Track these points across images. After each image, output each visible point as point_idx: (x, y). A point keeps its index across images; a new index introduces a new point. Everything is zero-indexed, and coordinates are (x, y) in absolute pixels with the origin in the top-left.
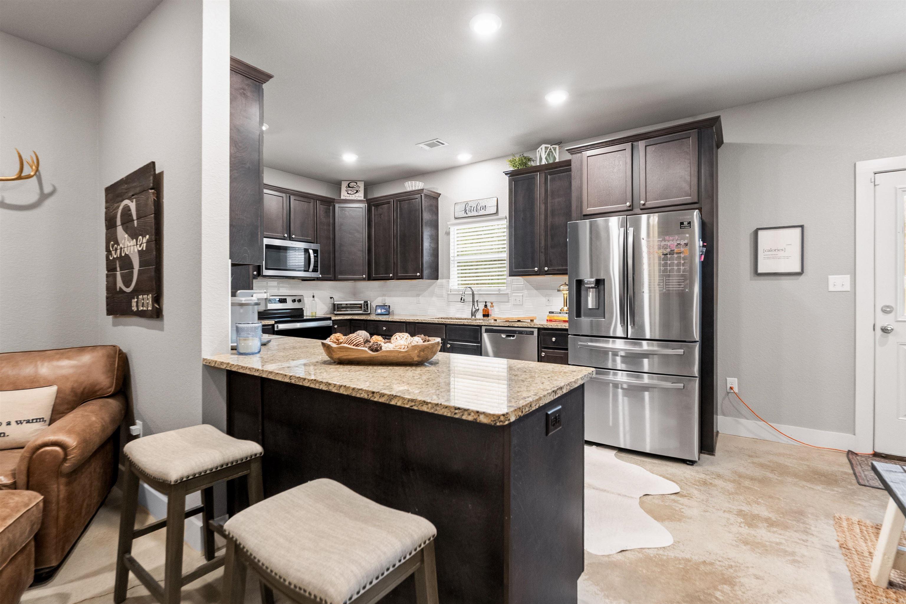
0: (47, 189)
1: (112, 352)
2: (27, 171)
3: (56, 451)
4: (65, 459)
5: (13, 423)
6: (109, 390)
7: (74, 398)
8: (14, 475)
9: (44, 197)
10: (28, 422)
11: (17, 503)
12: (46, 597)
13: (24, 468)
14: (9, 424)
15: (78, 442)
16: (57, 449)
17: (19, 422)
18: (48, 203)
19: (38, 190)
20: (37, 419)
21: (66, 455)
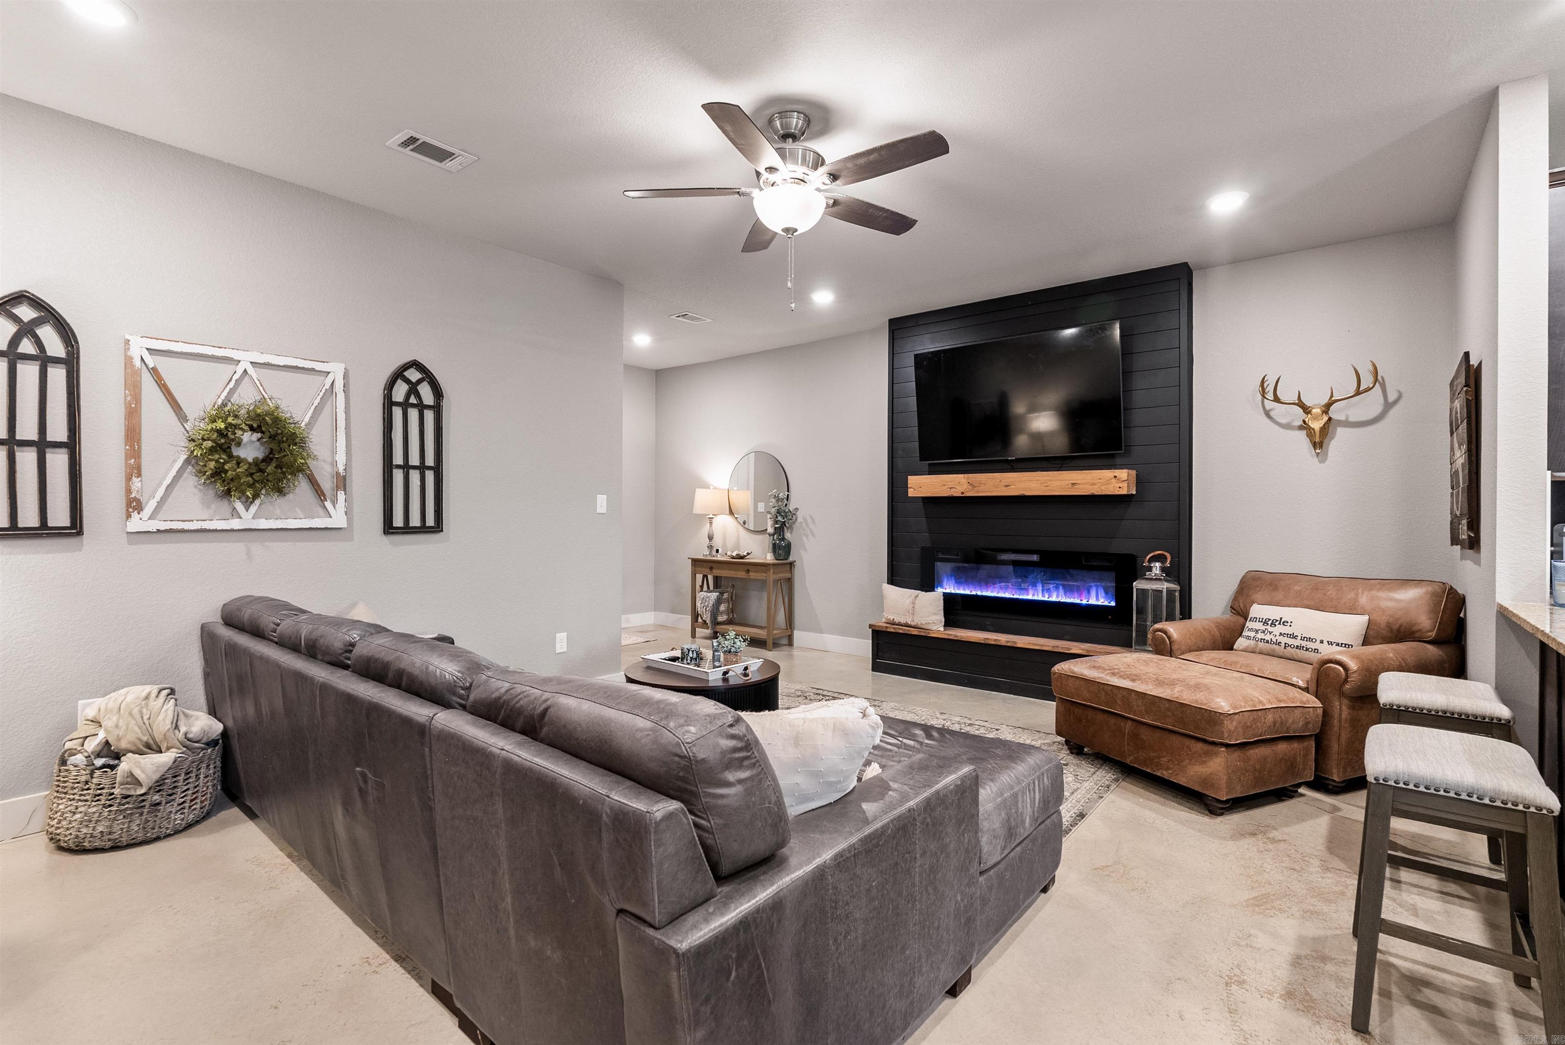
0: (1391, 398)
1: (1439, 590)
2: (1367, 382)
3: (1339, 670)
4: (1346, 681)
5: (1325, 642)
6: (1430, 634)
7: (1389, 634)
8: (1308, 682)
9: (1388, 406)
10: (1338, 645)
11: (1296, 697)
12: (1324, 802)
13: (1315, 678)
14: (1322, 642)
15: (1359, 667)
16: (1341, 668)
17: (1330, 643)
18: (1393, 412)
19: (1382, 400)
20: (1346, 644)
21: (1347, 676)
